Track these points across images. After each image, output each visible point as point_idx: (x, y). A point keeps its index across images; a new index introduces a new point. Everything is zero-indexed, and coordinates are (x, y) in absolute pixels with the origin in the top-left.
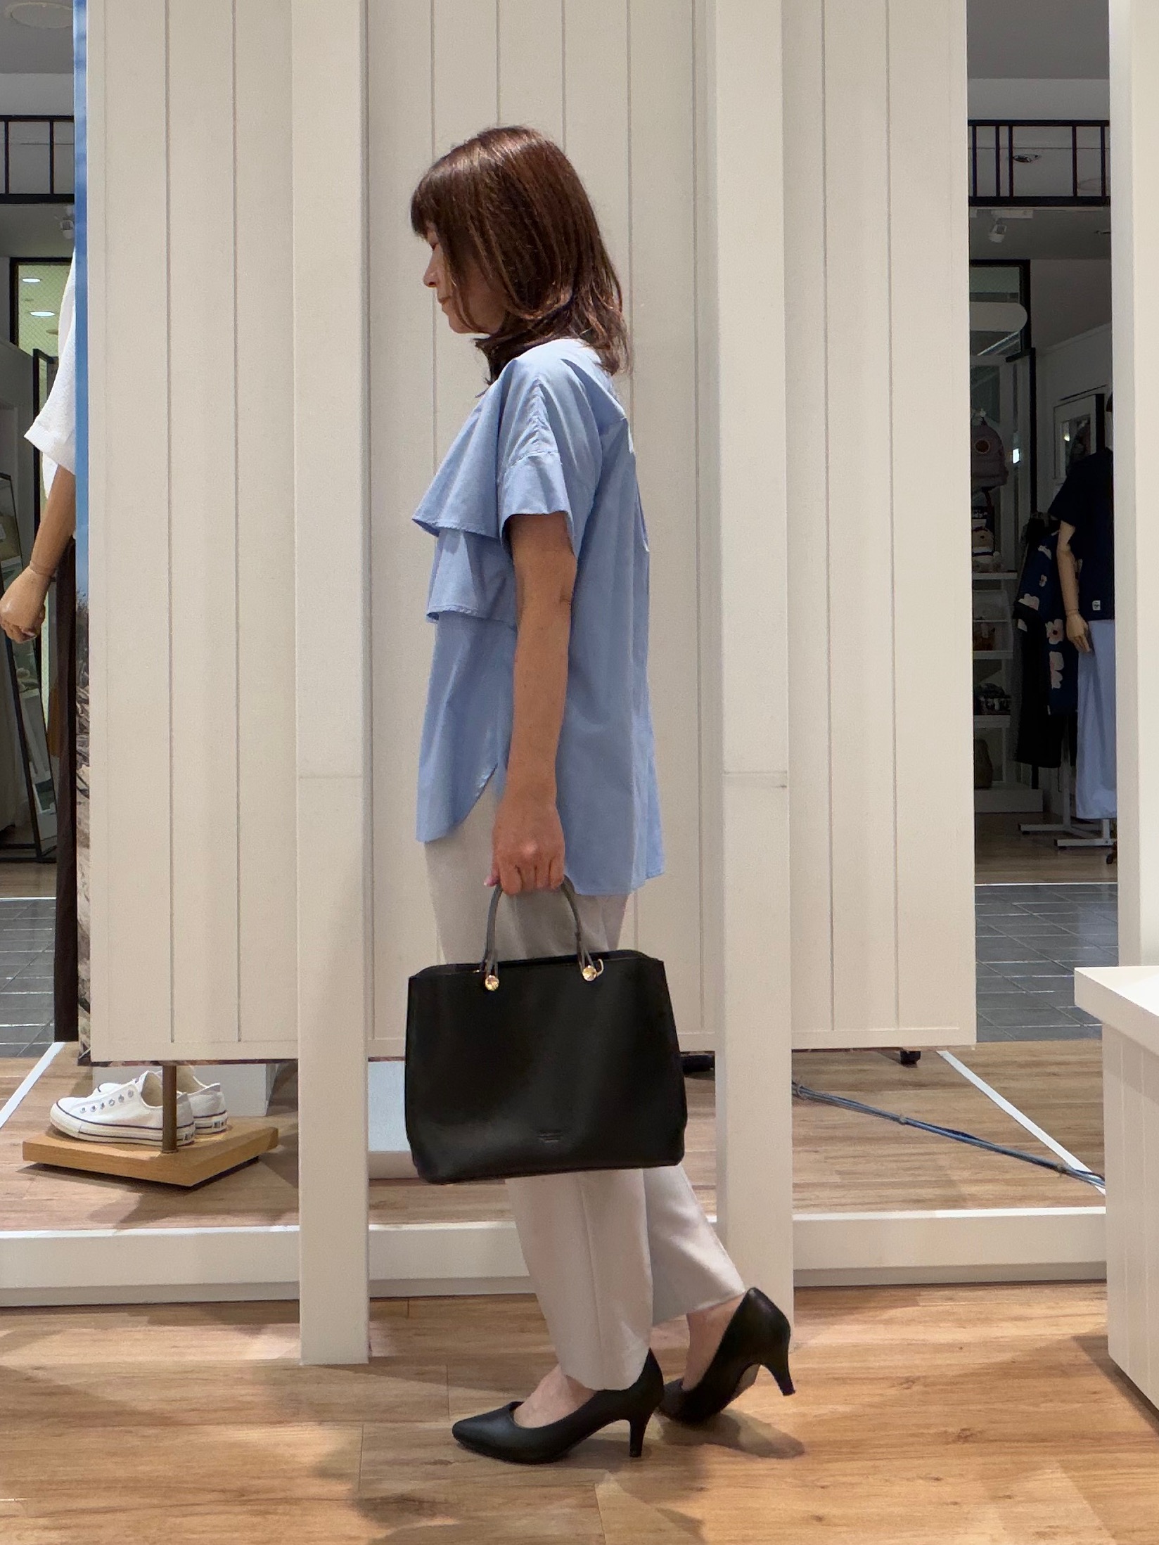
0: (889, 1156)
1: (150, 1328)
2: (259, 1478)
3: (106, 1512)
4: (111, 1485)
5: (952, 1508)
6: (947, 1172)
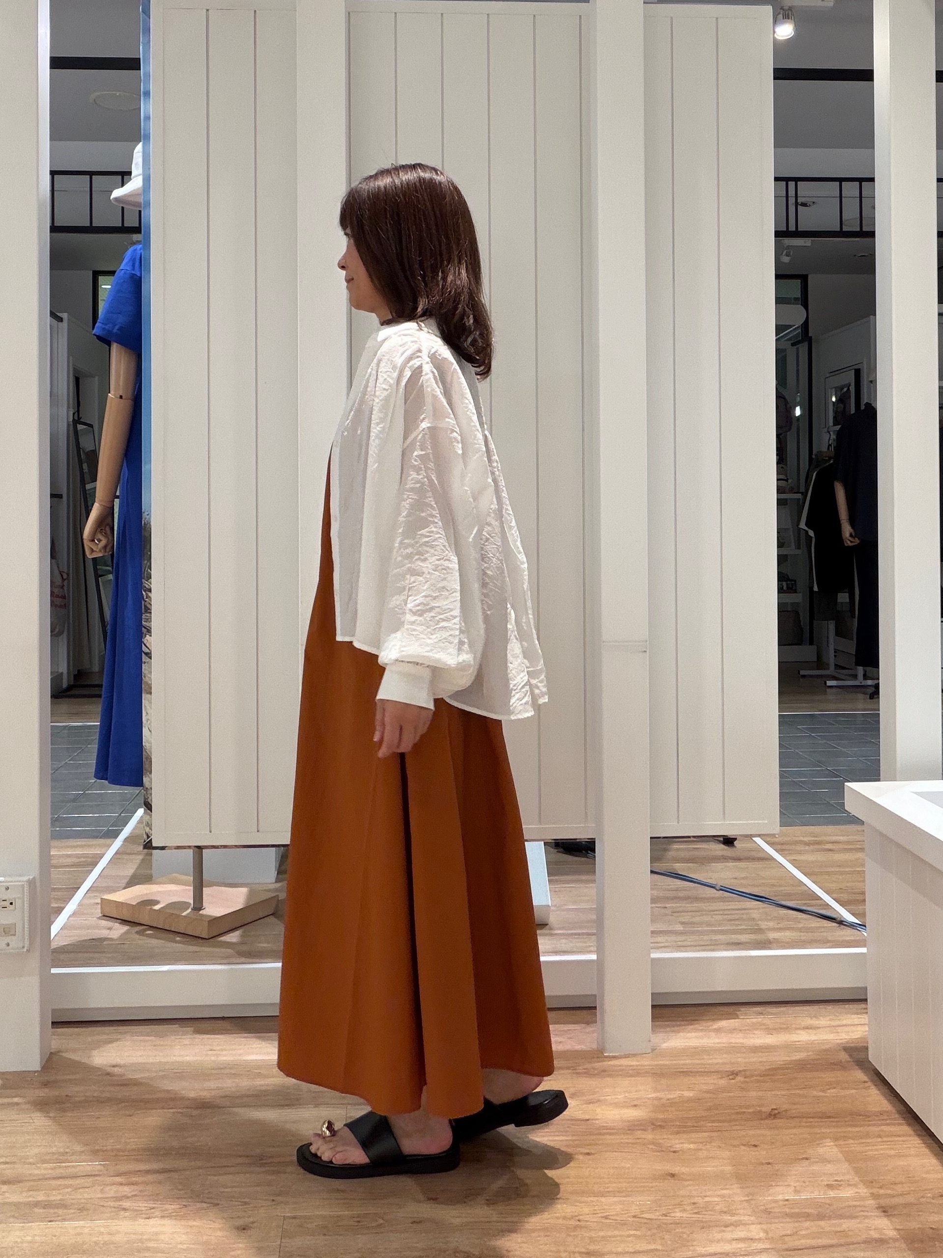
1: (194, 1036)
2: (272, 1147)
3: (164, 1172)
5: (766, 1167)
6: (758, 923)
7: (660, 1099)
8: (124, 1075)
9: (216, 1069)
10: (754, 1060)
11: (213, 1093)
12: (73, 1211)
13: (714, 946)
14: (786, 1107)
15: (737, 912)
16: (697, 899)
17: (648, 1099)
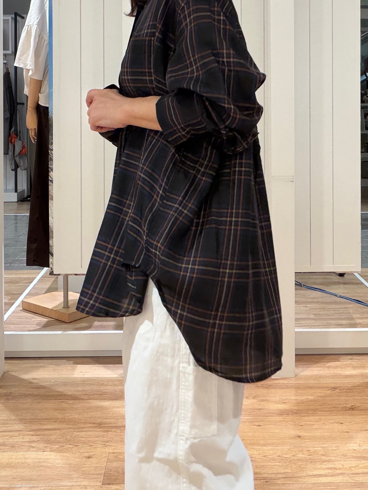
0: (331, 309)
1: (74, 365)
2: (106, 419)
3: (53, 430)
4: (56, 420)
5: (346, 434)
6: (352, 315)
7: (297, 400)
8: (38, 383)
9: (82, 381)
10: (345, 382)
11: (80, 393)
12: (8, 447)
13: (328, 326)
14: (358, 405)
15: (342, 309)
16: (322, 303)
17: (291, 399)
